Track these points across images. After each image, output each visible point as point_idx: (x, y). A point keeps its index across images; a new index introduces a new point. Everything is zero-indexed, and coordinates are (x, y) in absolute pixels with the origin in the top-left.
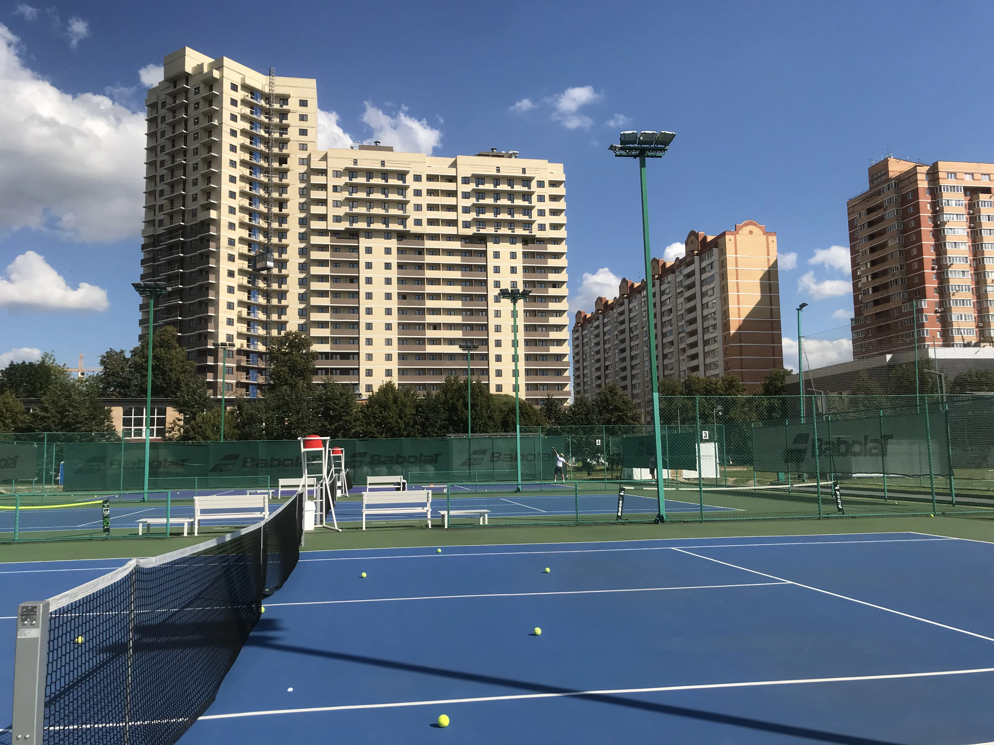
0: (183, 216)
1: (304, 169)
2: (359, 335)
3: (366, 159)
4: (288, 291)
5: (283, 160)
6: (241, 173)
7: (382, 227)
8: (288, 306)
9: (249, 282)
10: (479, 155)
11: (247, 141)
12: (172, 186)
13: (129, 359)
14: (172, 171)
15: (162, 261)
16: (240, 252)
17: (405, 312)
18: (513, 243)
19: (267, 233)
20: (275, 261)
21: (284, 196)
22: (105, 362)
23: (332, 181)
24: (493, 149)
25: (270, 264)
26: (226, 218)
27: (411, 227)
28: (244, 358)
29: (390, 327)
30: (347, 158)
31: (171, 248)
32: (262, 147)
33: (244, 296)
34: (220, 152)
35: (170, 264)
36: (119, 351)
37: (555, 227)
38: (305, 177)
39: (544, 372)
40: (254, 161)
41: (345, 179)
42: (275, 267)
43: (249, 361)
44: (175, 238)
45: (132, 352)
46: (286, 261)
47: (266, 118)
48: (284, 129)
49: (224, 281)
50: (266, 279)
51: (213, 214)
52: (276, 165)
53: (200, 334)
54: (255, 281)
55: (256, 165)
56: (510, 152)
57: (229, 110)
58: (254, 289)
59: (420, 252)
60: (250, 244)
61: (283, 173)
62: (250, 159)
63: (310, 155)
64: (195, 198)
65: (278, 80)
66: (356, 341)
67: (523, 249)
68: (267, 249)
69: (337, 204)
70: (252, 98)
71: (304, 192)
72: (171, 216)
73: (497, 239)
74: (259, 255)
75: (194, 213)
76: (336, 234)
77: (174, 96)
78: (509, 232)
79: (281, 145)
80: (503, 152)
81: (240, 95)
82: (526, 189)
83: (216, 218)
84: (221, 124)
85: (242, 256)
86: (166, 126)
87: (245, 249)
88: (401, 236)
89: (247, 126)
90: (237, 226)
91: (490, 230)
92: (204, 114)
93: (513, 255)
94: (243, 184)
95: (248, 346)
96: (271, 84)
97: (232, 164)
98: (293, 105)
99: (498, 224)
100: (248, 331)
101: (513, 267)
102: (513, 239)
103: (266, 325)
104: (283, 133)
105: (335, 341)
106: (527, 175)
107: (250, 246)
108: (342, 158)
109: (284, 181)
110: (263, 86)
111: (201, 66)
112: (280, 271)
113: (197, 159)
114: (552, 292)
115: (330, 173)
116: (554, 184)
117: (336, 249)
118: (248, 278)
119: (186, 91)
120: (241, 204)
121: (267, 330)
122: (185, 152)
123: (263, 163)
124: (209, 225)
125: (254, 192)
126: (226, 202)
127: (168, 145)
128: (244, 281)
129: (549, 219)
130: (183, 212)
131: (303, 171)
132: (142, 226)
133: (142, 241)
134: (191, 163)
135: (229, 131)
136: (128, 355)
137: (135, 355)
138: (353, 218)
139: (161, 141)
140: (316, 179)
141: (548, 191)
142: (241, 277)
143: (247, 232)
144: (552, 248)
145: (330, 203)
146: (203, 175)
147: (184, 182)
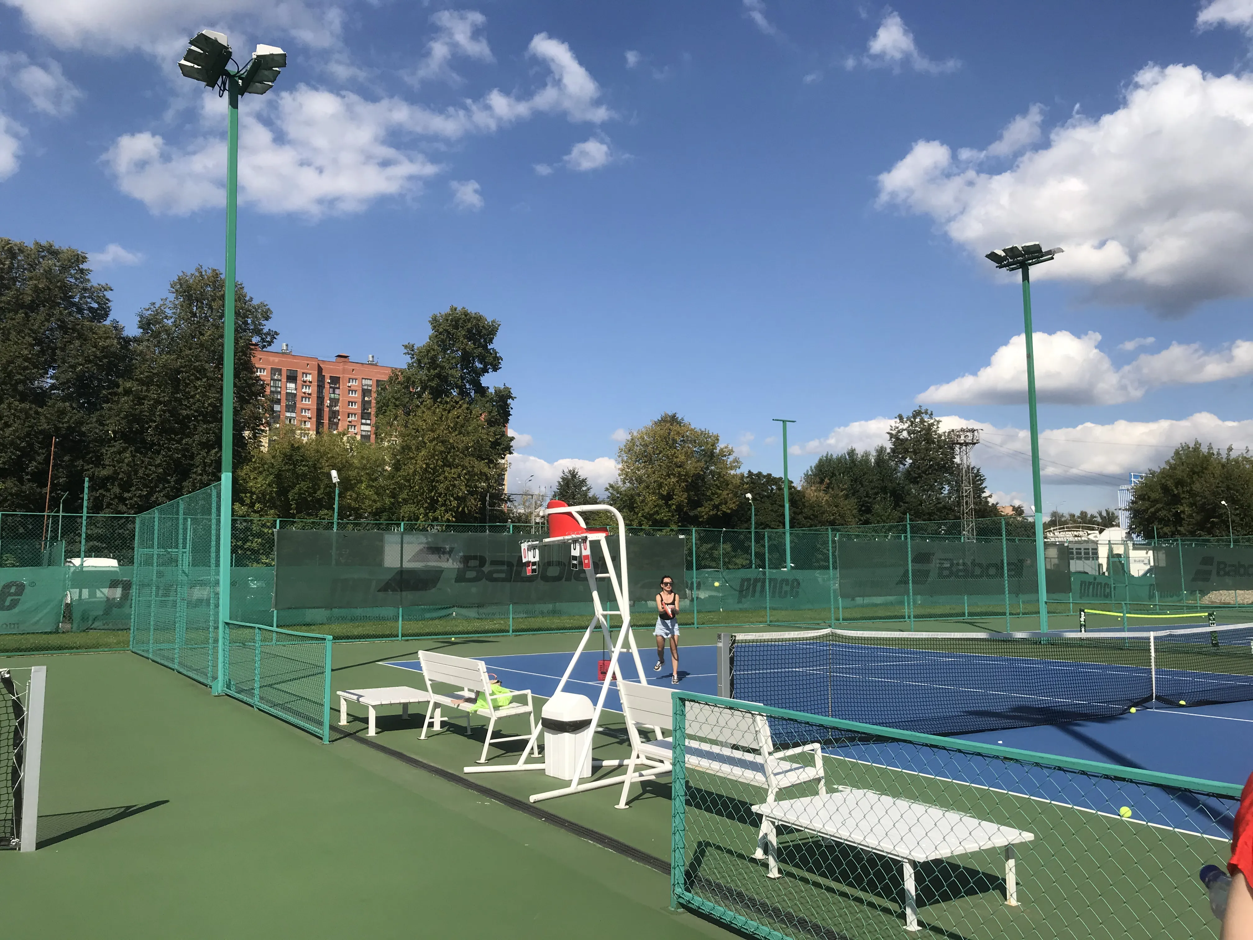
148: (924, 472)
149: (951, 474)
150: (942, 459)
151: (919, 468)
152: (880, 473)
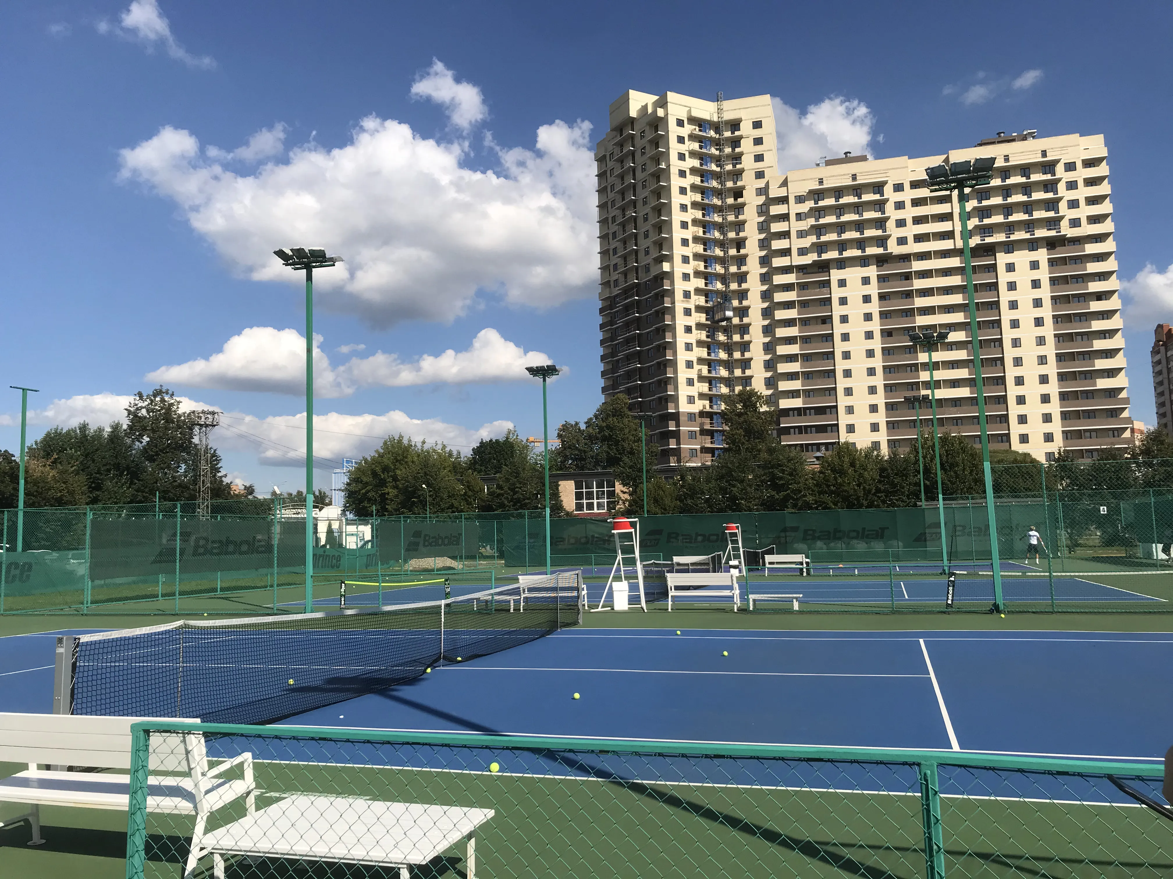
0: (637, 273)
1: (762, 199)
2: (836, 384)
3: (833, 176)
4: (751, 342)
5: (738, 193)
6: (693, 217)
7: (857, 253)
8: (752, 359)
9: (708, 337)
10: (981, 145)
11: (697, 180)
12: (624, 242)
13: (584, 431)
14: (623, 225)
15: (620, 323)
16: (697, 304)
17: (891, 351)
18: (1032, 249)
19: (724, 279)
20: (735, 309)
21: (742, 234)
22: (561, 435)
23: (795, 208)
24: (999, 134)
25: (729, 314)
26: (679, 269)
27: (894, 248)
28: (708, 421)
29: (873, 372)
30: (811, 179)
31: (627, 308)
32: (714, 184)
33: (703, 353)
34: (669, 198)
35: (627, 325)
36: (574, 423)
37: (1094, 220)
38: (763, 210)
39: (1090, 415)
40: (706, 201)
41: (811, 204)
42: (735, 316)
43: (713, 423)
44: (630, 298)
45: (586, 423)
46: (747, 308)
47: (717, 149)
48: (737, 158)
49: (682, 338)
50: (726, 331)
51: (666, 267)
52: (730, 201)
53: (660, 398)
54: (714, 334)
55: (708, 205)
56: (1025, 133)
57: (676, 149)
58: (713, 343)
59: (907, 277)
60: (706, 294)
61: (739, 209)
62: (702, 200)
63: (768, 182)
64: (647, 253)
65: (727, 105)
66: (832, 392)
67: (1048, 255)
68: (726, 296)
69: (801, 234)
70: (700, 130)
71: (763, 227)
72: (625, 274)
73: (1009, 247)
74: (717, 305)
75: (647, 269)
76: (802, 269)
77: (621, 145)
78: (1028, 236)
79: (735, 176)
80: (1014, 134)
81: (688, 129)
82: (1049, 177)
83: (669, 270)
84: (669, 166)
85: (699, 309)
86: (615, 178)
87: (701, 301)
88: (881, 260)
89: (696, 163)
90: (692, 276)
91: (1000, 237)
92: (652, 158)
93: (1035, 265)
94: (696, 229)
95: (711, 407)
96: (720, 110)
97: (683, 208)
98: (746, 129)
99: (1010, 228)
100: (710, 390)
101: (1035, 280)
102: (1032, 245)
103: (729, 382)
104: (737, 164)
105: (807, 393)
106: (1048, 158)
107: (706, 296)
108: (805, 180)
109: (741, 217)
110: (712, 115)
111: (645, 107)
112: (741, 320)
113: (647, 209)
114: (1095, 306)
115: (792, 200)
116: (1089, 163)
117: (803, 287)
118: (707, 332)
119: (632, 137)
120: (694, 251)
121: (730, 387)
122: (634, 203)
123: (717, 202)
124: (662, 279)
125: (708, 236)
126: (678, 250)
127: (619, 197)
128: (703, 335)
129: (1085, 211)
130: (637, 268)
131: (761, 203)
132: (599, 289)
133: (600, 304)
134: (641, 214)
135: (678, 173)
136: (583, 427)
137: (589, 426)
138: (821, 248)
139: (611, 195)
140: (776, 210)
141: (1082, 173)
142: (699, 332)
143: (703, 281)
144: (1091, 249)
145: (793, 234)
146: (654, 226)
147: (636, 236)
148: (161, 451)
149: (188, 453)
150: (181, 439)
151: (156, 446)
152: (114, 450)
